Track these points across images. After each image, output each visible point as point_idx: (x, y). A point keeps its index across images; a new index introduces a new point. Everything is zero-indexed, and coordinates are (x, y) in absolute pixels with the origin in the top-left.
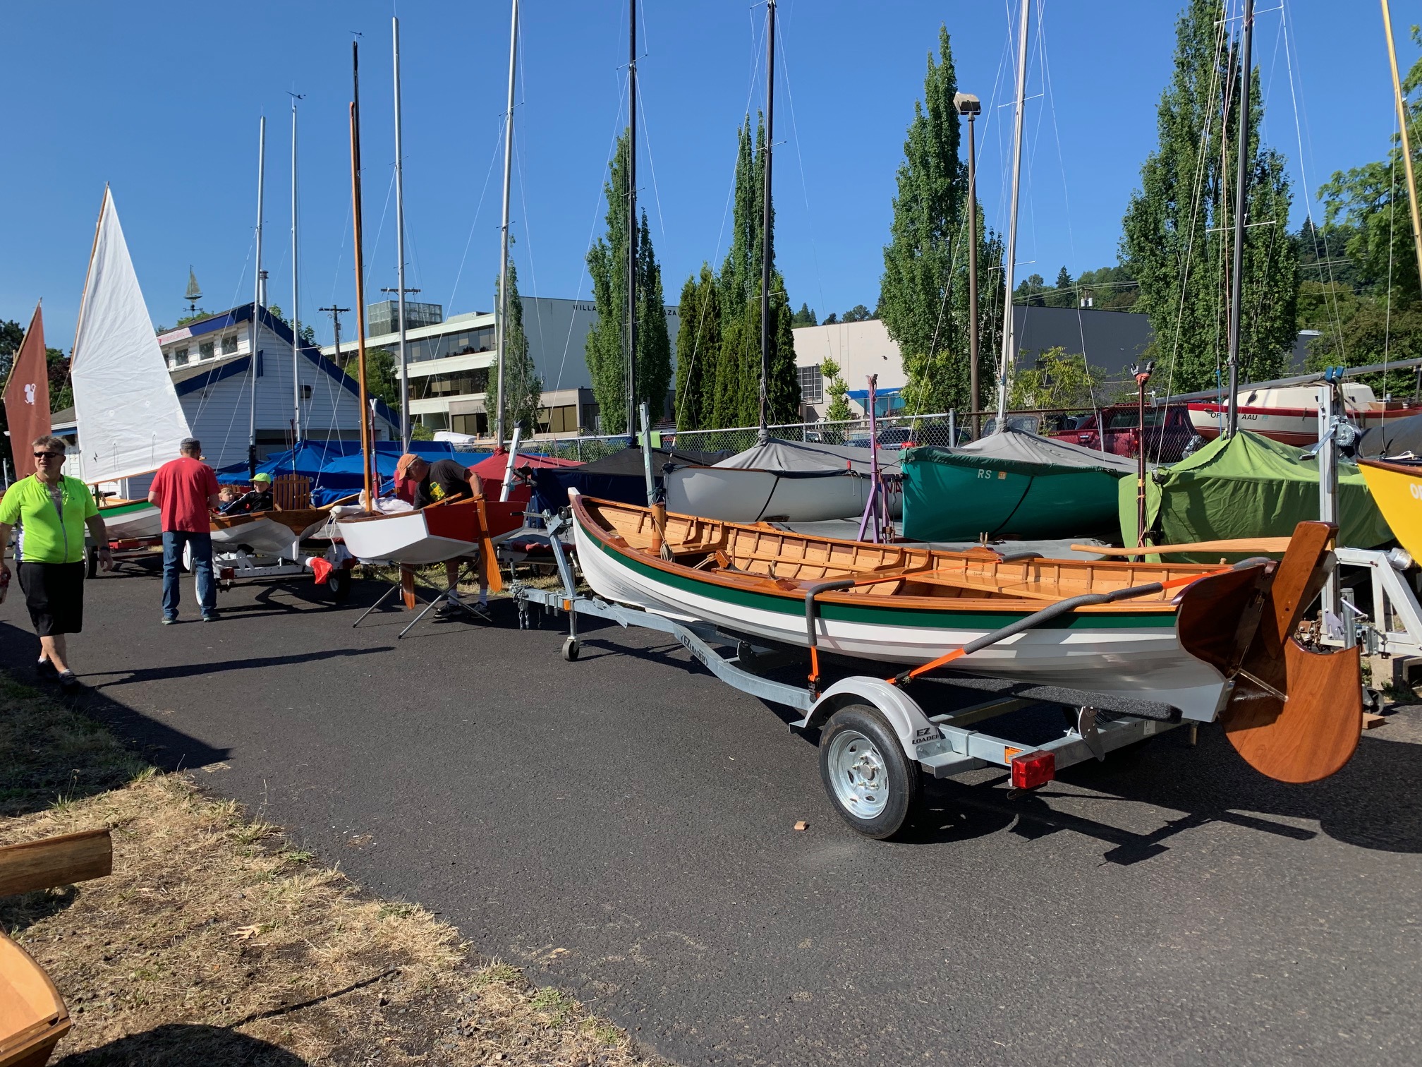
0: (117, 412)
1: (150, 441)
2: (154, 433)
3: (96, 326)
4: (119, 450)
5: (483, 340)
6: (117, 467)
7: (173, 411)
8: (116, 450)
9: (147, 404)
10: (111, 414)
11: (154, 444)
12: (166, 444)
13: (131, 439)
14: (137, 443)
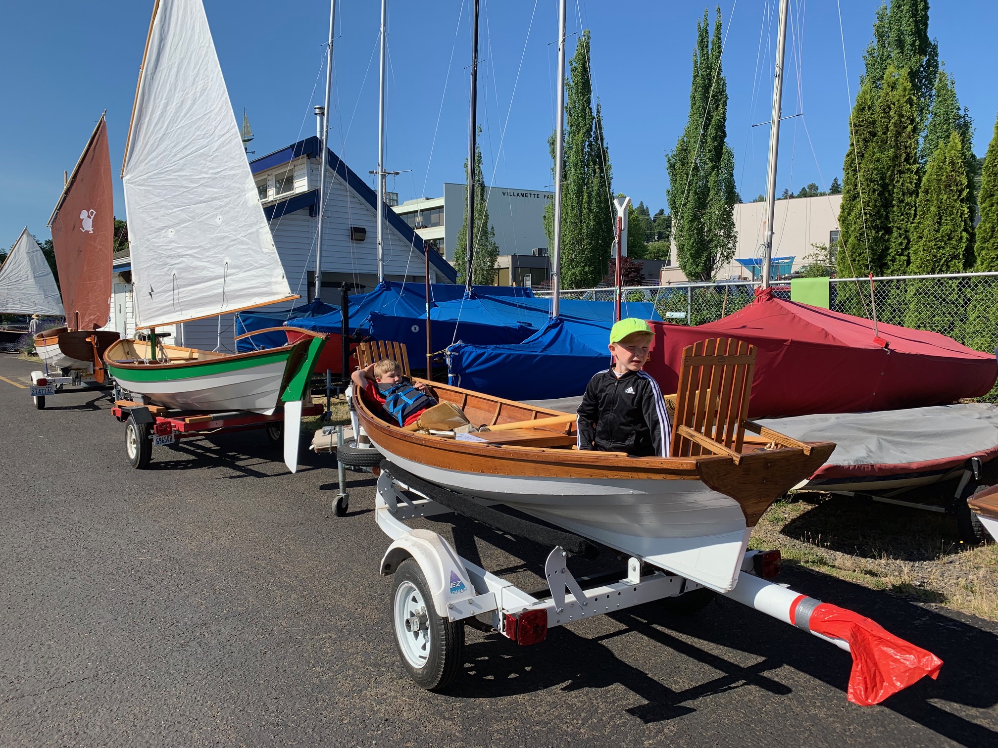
0: (177, 231)
1: (221, 271)
2: (227, 260)
3: (157, 115)
4: (180, 282)
5: (434, 217)
6: (175, 307)
7: (254, 230)
8: (176, 283)
9: (218, 221)
10: (171, 234)
11: (225, 276)
12: (242, 275)
13: (195, 268)
14: (205, 273)
